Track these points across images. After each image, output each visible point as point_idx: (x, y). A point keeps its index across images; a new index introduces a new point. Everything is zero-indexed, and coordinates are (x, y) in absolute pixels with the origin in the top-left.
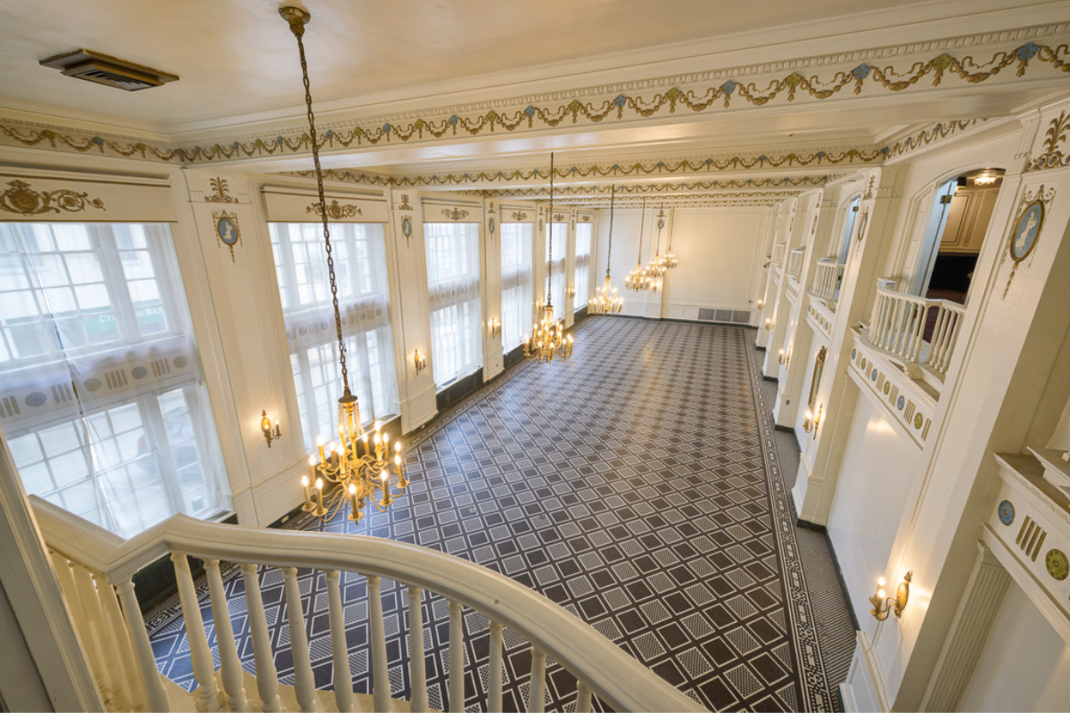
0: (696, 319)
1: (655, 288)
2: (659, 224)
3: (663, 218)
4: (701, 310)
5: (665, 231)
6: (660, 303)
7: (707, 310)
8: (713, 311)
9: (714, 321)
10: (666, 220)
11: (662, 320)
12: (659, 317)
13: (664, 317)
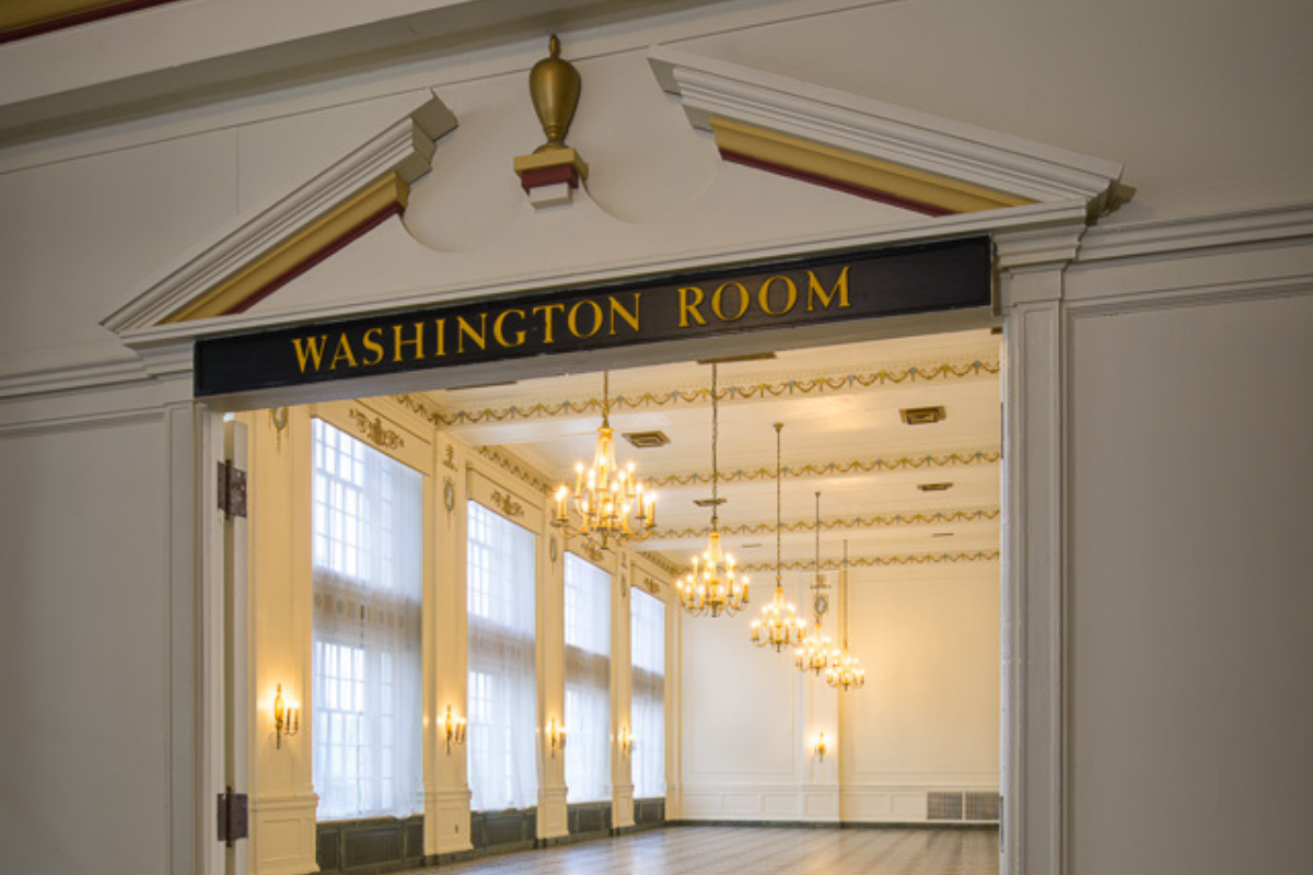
0: (923, 819)
1: (821, 750)
2: (817, 605)
3: (822, 591)
4: (931, 796)
5: (831, 617)
6: (836, 782)
7: (947, 796)
8: (958, 797)
9: (964, 821)
10: (832, 594)
11: (843, 826)
12: (836, 819)
13: (849, 819)
